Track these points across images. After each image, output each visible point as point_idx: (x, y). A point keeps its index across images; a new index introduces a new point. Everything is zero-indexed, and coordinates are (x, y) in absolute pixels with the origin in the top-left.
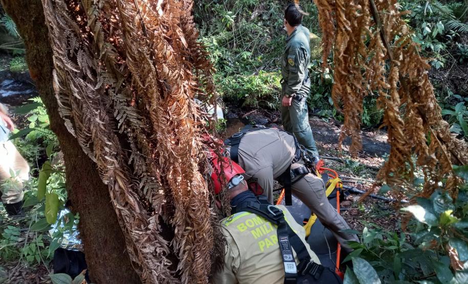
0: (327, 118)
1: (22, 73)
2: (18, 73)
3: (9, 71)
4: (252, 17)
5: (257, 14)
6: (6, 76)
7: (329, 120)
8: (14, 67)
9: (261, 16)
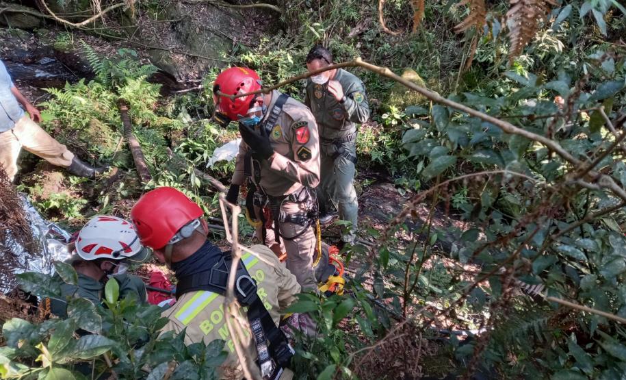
0: (404, 189)
1: (66, 52)
2: (62, 51)
3: (52, 48)
4: (351, 35)
5: (358, 31)
6: (48, 53)
7: (407, 192)
8: (60, 43)
9: (361, 35)
